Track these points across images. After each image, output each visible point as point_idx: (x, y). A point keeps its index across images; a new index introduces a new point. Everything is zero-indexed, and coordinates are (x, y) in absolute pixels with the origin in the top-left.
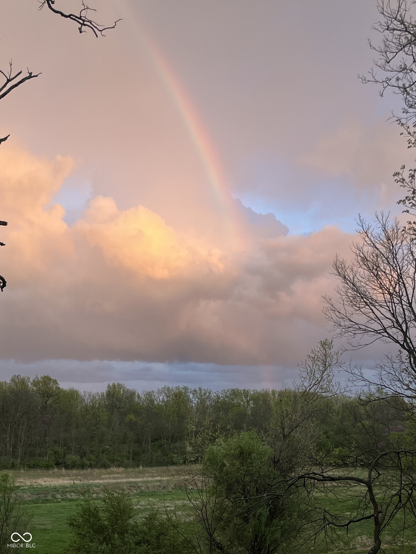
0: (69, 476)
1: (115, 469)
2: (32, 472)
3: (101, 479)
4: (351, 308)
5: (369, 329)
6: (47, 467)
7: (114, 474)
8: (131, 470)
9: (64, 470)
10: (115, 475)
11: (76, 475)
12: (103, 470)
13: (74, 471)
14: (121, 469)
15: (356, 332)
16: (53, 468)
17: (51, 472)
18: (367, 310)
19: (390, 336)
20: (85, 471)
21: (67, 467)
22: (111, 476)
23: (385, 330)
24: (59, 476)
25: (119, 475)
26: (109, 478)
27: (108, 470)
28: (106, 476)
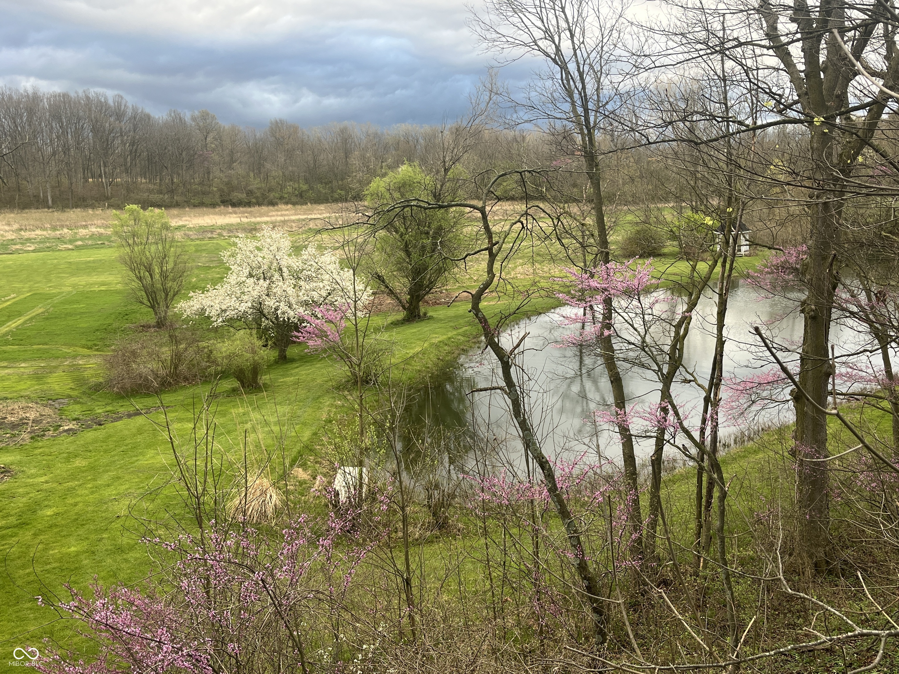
0: (235, 213)
1: (283, 207)
2: (197, 210)
3: (268, 216)
4: (497, 17)
5: (517, 42)
6: (213, 205)
7: (282, 211)
8: (299, 207)
9: (230, 208)
10: (284, 212)
11: (244, 213)
12: (271, 208)
13: (241, 209)
14: (290, 206)
15: (505, 47)
16: (219, 206)
17: (217, 210)
18: (515, 20)
19: (540, 49)
20: (252, 209)
21: (234, 205)
22: (279, 213)
23: (535, 41)
24: (225, 214)
25: (287, 212)
26: (277, 215)
27: (276, 207)
28: (274, 213)
